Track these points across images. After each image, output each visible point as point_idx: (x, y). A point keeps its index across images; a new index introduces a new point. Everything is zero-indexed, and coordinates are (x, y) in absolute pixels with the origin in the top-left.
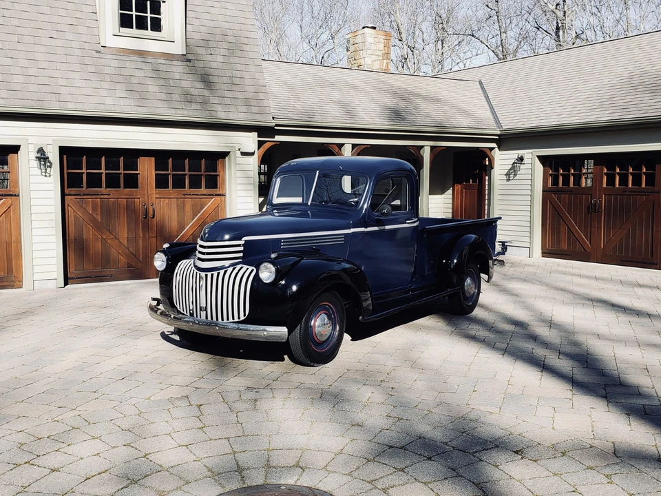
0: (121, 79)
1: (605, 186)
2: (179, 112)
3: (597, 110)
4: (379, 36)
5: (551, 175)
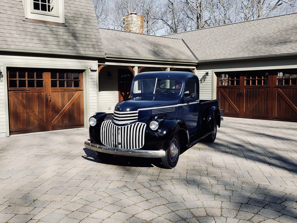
0: (35, 34)
1: (245, 85)
2: (63, 50)
3: (241, 52)
4: (139, 18)
5: (220, 80)
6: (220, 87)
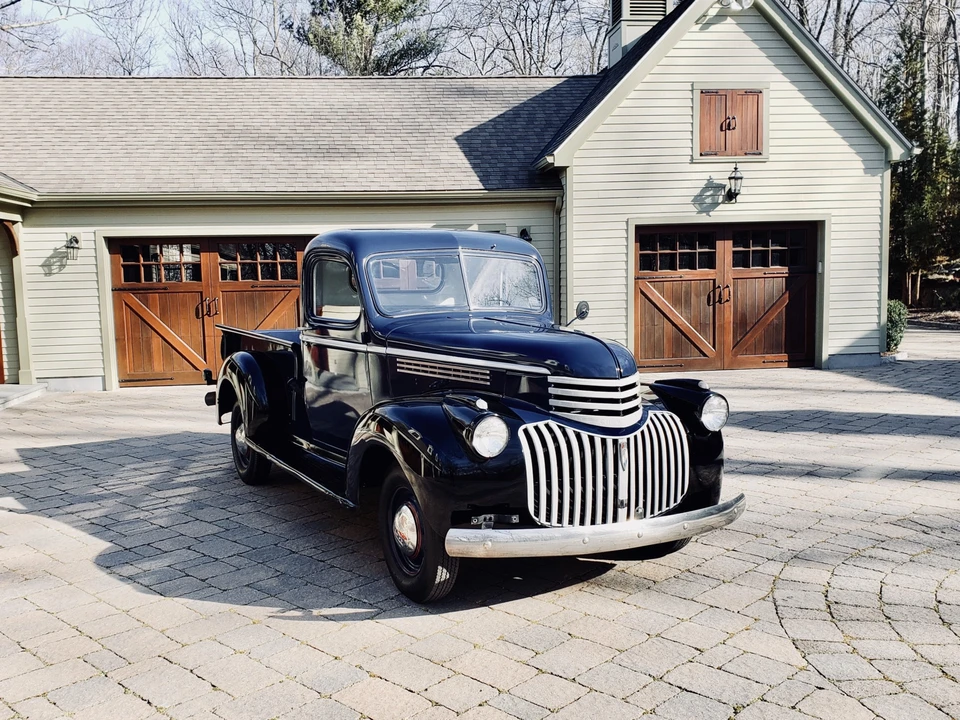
1: (220, 280)
3: (201, 176)
5: (123, 266)
6: (124, 290)
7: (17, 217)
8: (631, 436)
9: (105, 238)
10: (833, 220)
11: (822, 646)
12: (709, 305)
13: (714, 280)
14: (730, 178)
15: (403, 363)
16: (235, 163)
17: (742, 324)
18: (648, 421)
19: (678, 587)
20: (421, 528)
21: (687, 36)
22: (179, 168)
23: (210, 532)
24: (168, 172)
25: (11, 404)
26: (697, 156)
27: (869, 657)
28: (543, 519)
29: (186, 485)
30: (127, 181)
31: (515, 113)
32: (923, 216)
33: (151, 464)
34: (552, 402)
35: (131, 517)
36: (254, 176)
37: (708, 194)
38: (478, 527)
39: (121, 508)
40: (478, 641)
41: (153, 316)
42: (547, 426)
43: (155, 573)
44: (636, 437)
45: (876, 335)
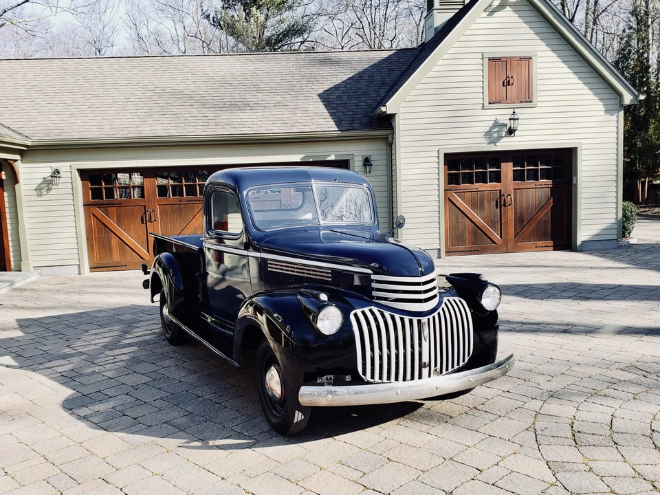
1: (158, 197)
3: (143, 126)
5: (91, 188)
6: (92, 205)
7: (17, 157)
8: (431, 317)
9: (77, 169)
10: (583, 147)
11: (568, 466)
12: (497, 208)
13: (500, 191)
14: (510, 119)
15: (272, 264)
16: (166, 116)
17: (520, 221)
18: (443, 305)
19: (467, 421)
20: (283, 383)
21: (479, 20)
22: (128, 120)
23: (143, 381)
24: (120, 123)
25: (16, 285)
26: (486, 104)
27: (600, 475)
28: (368, 377)
29: (129, 345)
30: (92, 130)
31: (360, 76)
32: (648, 141)
33: (107, 330)
34: (375, 293)
35: (89, 370)
36: (179, 125)
37: (495, 130)
38: (322, 384)
39: (83, 363)
40: (323, 464)
41: (112, 223)
42: (371, 311)
43: (102, 413)
44: (434, 317)
45: (615, 226)
